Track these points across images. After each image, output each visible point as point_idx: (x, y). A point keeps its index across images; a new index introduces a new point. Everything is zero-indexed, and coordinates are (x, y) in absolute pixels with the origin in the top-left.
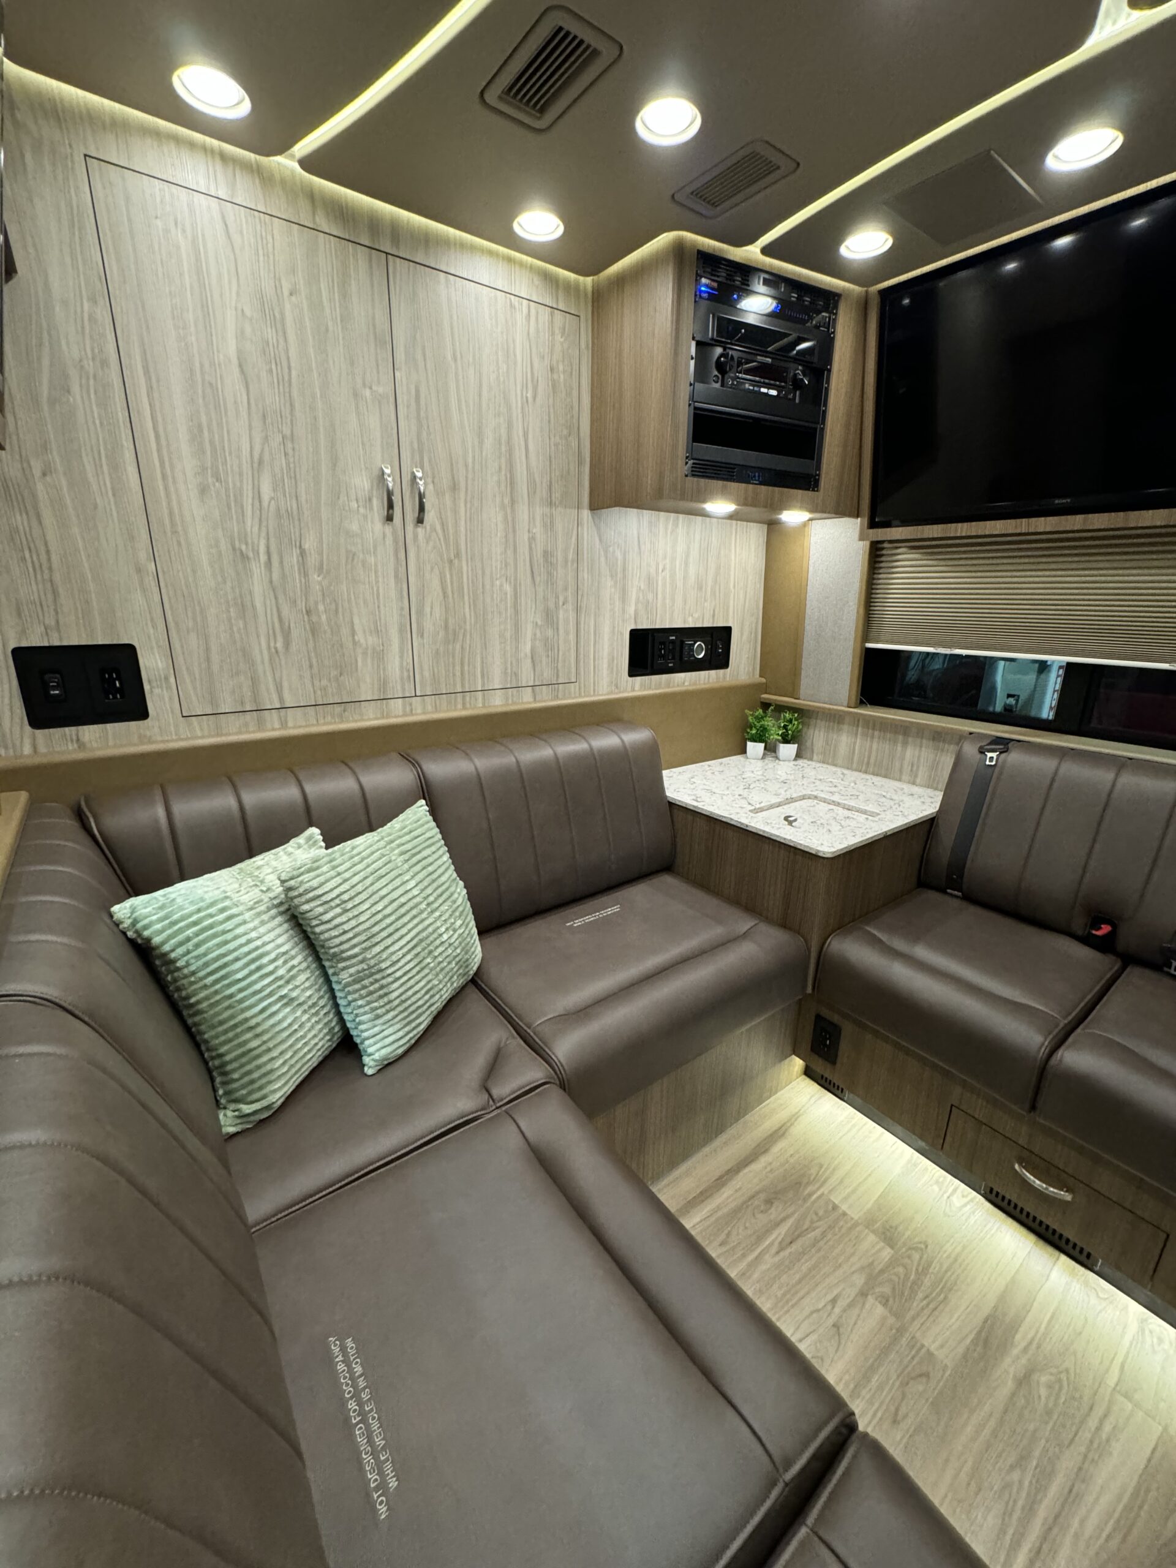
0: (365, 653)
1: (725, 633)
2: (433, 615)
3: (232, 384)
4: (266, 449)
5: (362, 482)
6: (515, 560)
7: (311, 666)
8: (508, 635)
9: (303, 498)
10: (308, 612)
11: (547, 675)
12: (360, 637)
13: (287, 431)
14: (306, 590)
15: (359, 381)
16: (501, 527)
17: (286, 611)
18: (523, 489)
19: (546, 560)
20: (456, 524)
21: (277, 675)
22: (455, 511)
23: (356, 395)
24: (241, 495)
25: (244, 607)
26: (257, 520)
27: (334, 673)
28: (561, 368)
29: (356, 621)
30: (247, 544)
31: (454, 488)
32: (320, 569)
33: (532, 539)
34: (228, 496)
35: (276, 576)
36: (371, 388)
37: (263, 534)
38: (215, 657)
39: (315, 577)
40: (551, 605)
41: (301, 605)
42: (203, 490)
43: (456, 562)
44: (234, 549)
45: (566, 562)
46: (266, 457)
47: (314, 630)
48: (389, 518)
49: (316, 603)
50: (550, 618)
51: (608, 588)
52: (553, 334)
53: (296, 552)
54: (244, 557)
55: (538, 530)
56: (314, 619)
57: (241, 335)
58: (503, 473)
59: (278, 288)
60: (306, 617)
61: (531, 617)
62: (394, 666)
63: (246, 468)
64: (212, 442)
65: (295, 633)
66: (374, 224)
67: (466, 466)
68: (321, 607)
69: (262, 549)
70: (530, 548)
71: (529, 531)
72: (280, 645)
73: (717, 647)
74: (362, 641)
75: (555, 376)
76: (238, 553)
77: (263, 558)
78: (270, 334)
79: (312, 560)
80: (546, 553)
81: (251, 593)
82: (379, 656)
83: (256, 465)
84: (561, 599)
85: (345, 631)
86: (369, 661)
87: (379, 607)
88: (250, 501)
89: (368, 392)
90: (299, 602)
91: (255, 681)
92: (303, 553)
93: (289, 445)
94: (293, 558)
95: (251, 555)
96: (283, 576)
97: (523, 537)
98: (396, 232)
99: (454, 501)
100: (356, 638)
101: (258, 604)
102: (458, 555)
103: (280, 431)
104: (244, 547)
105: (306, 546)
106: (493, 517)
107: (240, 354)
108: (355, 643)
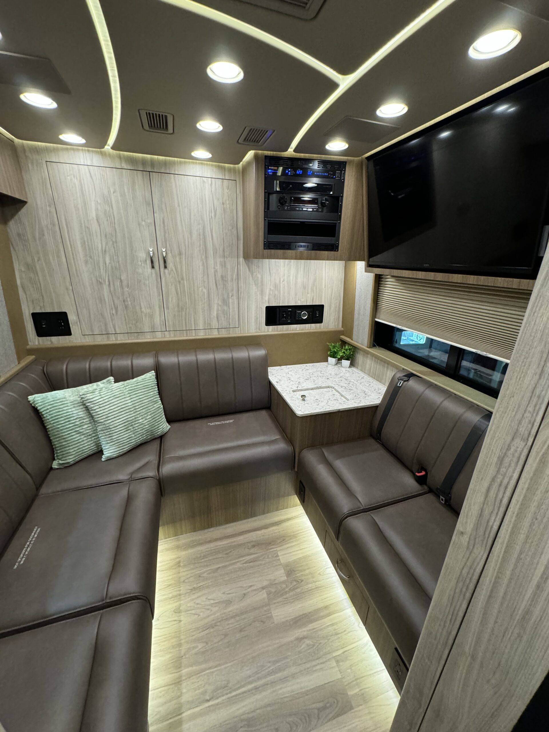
0: (146, 315)
1: (320, 308)
2: (173, 302)
3: (95, 227)
4: (107, 246)
5: (142, 255)
6: (208, 279)
7: (125, 320)
8: (206, 309)
9: (121, 262)
10: (124, 301)
11: (225, 324)
12: (143, 309)
13: (114, 240)
14: (123, 294)
15: (140, 219)
16: (201, 267)
17: (116, 301)
18: (211, 252)
19: (223, 279)
20: (181, 267)
21: (114, 323)
22: (181, 262)
23: (139, 224)
24: (99, 262)
25: (101, 300)
26: (104, 271)
27: (134, 322)
28: (228, 202)
29: (142, 304)
30: (101, 279)
31: (180, 254)
32: (128, 286)
33: (216, 271)
34: (94, 264)
35: (112, 289)
36: (145, 221)
37: (107, 275)
38: (92, 316)
39: (126, 289)
40: (226, 297)
41: (121, 298)
42: (86, 262)
43: (182, 282)
44: (97, 280)
45: (232, 279)
46: (107, 249)
47: (126, 307)
48: (153, 267)
49: (127, 298)
50: (225, 302)
51: (254, 290)
52: (223, 189)
53: (119, 281)
54: (101, 283)
55: (218, 267)
56: (126, 303)
57: (97, 210)
58: (202, 246)
59: (109, 192)
60: (123, 303)
61: (216, 302)
62: (157, 320)
63: (101, 254)
64: (88, 245)
65: (119, 309)
66: (144, 162)
67: (185, 245)
68: (128, 299)
69: (107, 280)
70: (215, 275)
71: (214, 268)
72: (114, 312)
73: (316, 314)
74: (144, 311)
75: (225, 206)
76: (99, 283)
77: (107, 283)
78: (107, 208)
79: (125, 283)
80: (222, 276)
81: (103, 295)
82: (151, 316)
83: (103, 252)
84: (230, 295)
85: (138, 308)
86: (147, 319)
87: (150, 299)
88: (102, 264)
89: (143, 223)
90: (120, 298)
91: (106, 325)
92: (121, 281)
93: (115, 244)
94: (118, 283)
95: (103, 282)
96: (115, 289)
97: (212, 271)
98: (153, 163)
99: (180, 258)
100: (142, 310)
101: (107, 300)
102: (182, 279)
103: (112, 240)
104: (100, 280)
105: (122, 278)
106: (198, 263)
107: (97, 215)
108: (142, 312)
